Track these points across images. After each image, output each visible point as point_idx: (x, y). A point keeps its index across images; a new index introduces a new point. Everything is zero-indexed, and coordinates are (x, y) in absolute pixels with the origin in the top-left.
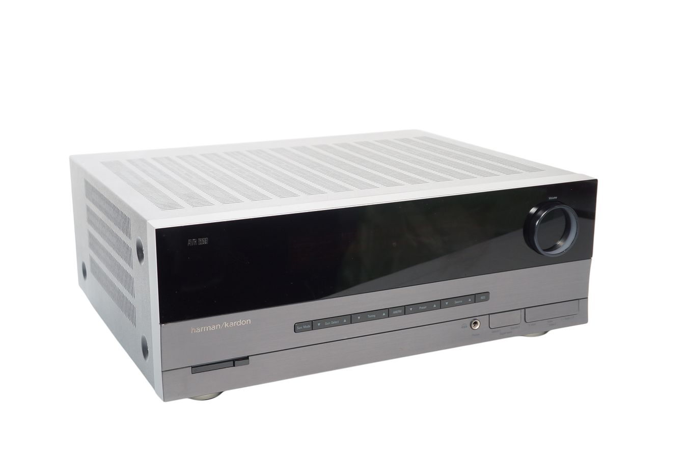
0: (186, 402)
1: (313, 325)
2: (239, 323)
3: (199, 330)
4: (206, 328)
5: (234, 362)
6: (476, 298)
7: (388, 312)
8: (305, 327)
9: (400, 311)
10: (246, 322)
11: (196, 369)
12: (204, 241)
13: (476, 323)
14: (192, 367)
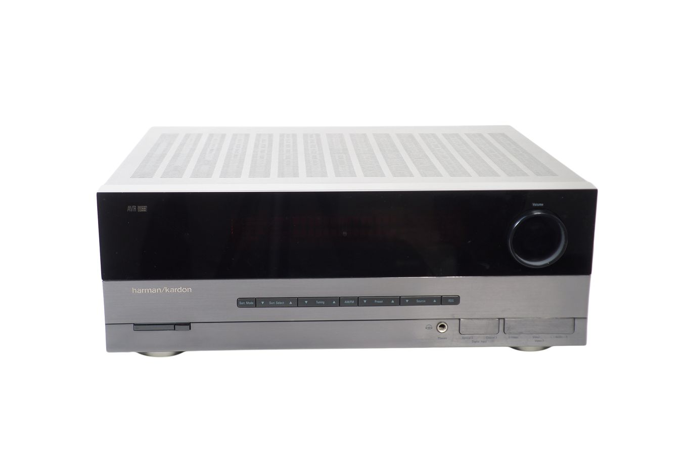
0: (134, 356)
1: (256, 302)
2: (179, 290)
3: (141, 291)
4: (147, 291)
5: (175, 326)
6: (442, 300)
7: (340, 302)
8: (247, 303)
9: (353, 302)
10: (187, 290)
11: (138, 326)
12: (143, 209)
13: (443, 326)
14: (134, 324)
